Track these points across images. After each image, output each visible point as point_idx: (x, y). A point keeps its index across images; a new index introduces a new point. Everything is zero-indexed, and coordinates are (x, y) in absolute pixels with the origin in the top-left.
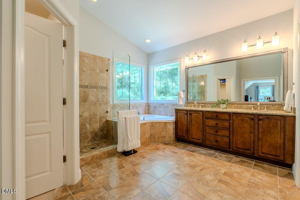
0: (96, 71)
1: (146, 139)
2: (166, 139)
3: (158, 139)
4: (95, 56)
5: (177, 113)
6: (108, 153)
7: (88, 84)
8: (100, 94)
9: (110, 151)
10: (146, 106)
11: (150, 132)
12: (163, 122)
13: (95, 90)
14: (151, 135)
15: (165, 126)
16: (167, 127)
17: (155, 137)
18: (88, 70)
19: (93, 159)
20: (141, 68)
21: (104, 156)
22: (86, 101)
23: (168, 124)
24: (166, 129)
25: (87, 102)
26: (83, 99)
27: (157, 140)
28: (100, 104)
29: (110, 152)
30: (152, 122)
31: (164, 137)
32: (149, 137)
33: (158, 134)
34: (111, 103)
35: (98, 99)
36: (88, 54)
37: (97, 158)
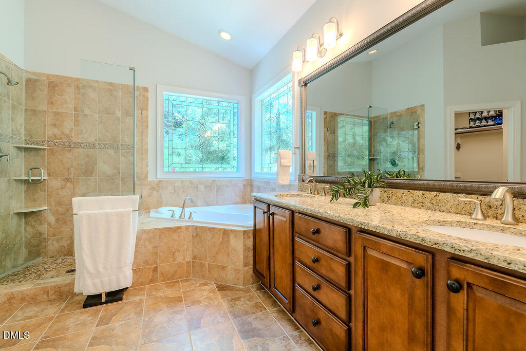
0: (114, 113)
1: (180, 265)
2: (227, 275)
3: (209, 271)
4: (111, 84)
5: (255, 207)
6: (56, 292)
7: (96, 140)
8: (123, 159)
9: (65, 286)
10: (244, 186)
11: (193, 251)
12: (220, 229)
13: (111, 152)
14: (194, 258)
15: (225, 240)
16: (228, 242)
17: (202, 266)
18: (96, 113)
19: (12, 301)
20: (236, 102)
21: (45, 296)
22: (91, 174)
23: (232, 236)
24: (228, 247)
25: (93, 175)
26: (84, 170)
27: (208, 273)
28: (123, 179)
29: (63, 289)
30: (197, 227)
31: (223, 268)
32: (188, 263)
33: (209, 259)
34: (151, 178)
35: (118, 169)
36: (97, 81)
37: (23, 299)
